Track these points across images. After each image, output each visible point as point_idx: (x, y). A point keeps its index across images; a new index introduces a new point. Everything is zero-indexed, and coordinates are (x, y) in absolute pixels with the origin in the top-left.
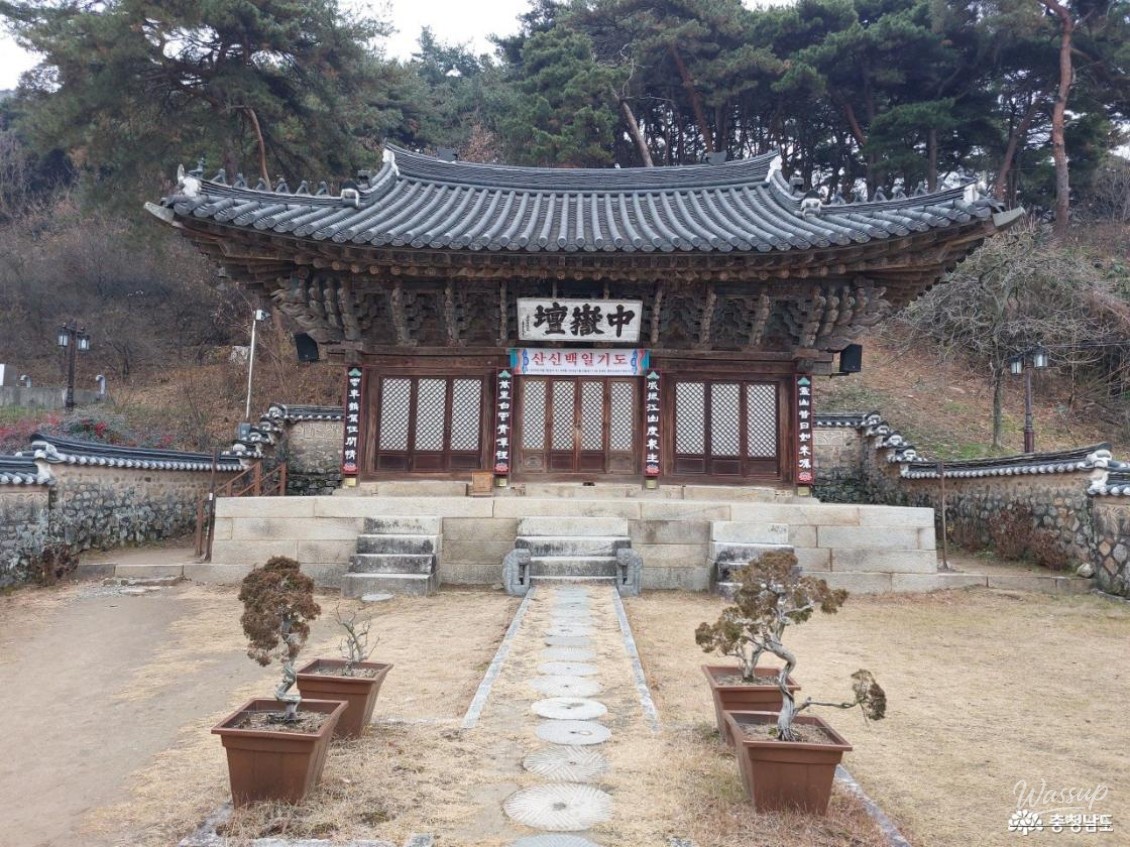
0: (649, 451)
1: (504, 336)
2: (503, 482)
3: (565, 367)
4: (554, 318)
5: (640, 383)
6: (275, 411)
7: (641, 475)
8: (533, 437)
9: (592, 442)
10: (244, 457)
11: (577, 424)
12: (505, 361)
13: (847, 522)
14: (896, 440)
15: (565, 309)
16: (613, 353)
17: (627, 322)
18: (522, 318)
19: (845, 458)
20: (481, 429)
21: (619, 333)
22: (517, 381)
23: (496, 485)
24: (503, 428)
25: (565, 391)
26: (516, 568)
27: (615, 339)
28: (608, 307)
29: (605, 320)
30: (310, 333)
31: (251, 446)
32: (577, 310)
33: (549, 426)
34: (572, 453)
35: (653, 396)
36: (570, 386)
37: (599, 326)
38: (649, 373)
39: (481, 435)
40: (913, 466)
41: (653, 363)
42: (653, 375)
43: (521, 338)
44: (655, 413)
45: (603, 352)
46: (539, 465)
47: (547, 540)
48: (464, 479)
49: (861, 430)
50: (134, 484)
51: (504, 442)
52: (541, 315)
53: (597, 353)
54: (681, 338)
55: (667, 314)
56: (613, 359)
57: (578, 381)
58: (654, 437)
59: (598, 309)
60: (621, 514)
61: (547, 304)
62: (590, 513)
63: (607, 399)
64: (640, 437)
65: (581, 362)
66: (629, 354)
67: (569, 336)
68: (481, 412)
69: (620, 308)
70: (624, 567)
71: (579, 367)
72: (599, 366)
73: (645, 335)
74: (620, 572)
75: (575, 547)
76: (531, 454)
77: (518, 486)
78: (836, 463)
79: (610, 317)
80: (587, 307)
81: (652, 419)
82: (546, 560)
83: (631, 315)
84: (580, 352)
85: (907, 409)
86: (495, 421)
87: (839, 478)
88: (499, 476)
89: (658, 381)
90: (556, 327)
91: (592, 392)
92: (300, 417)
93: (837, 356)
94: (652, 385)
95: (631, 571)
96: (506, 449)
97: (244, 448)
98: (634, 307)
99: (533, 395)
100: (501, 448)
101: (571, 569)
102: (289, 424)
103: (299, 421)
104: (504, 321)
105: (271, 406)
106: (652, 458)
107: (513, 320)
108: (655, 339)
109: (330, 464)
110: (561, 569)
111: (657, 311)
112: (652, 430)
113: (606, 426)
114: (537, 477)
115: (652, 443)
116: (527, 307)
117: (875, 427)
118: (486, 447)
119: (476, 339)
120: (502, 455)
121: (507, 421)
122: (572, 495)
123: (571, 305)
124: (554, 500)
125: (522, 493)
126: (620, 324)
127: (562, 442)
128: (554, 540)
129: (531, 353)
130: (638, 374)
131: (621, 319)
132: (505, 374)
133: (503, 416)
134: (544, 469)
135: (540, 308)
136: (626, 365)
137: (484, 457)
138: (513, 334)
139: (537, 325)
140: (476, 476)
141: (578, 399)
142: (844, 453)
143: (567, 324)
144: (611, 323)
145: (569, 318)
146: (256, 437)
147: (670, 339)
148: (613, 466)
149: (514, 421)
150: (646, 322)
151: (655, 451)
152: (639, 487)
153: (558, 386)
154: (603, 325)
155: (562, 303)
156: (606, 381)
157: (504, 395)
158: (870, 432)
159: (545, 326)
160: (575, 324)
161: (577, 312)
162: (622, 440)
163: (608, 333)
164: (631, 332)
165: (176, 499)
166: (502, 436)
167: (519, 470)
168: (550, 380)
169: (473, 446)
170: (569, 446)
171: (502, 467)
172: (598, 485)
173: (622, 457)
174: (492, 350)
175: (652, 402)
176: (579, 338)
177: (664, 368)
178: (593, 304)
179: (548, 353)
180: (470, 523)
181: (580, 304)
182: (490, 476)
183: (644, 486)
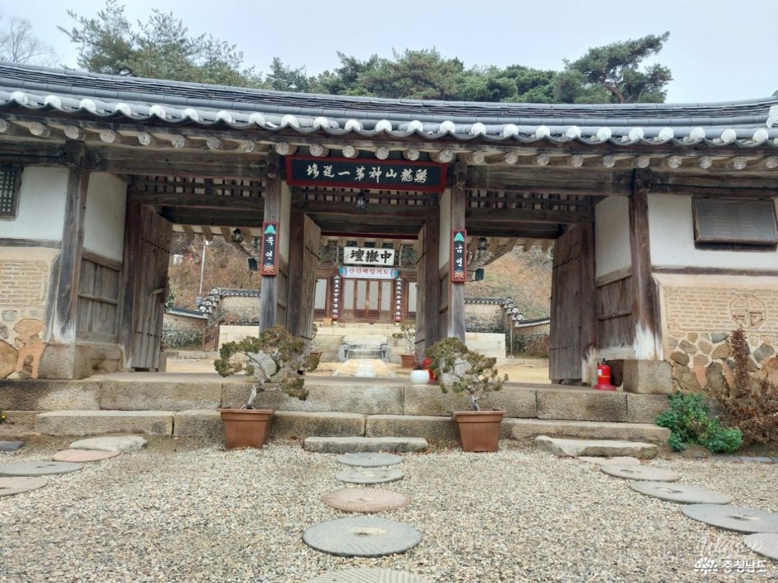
0: (397, 311)
1: (337, 262)
2: (335, 323)
3: (363, 274)
4: (359, 255)
5: (394, 282)
6: (215, 291)
7: (393, 320)
8: (348, 304)
9: (374, 307)
10: (205, 313)
11: (367, 298)
12: (337, 272)
13: (472, 339)
14: (515, 310)
15: (363, 251)
16: (383, 269)
17: (389, 257)
18: (345, 255)
19: (495, 319)
20: (326, 300)
21: (385, 262)
22: (342, 280)
23: (332, 324)
24: (336, 300)
25: (362, 285)
26: (344, 351)
27: (384, 264)
28: (381, 251)
29: (380, 256)
30: (256, 258)
31: (207, 307)
32: (368, 252)
33: (355, 299)
34: (365, 311)
35: (399, 288)
36: (365, 282)
37: (377, 258)
38: (397, 278)
39: (326, 303)
40: (521, 322)
41: (400, 274)
42: (399, 279)
43: (345, 262)
44: (400, 295)
45: (379, 269)
46: (351, 316)
47: (355, 344)
48: (320, 321)
49: (502, 306)
50: (172, 321)
51: (336, 306)
52: (353, 254)
53: (376, 269)
54: (410, 263)
55: (406, 254)
56: (383, 272)
57: (368, 281)
58: (399, 305)
59: (377, 252)
60: (384, 334)
61: (356, 249)
62: (372, 334)
63: (380, 288)
64: (393, 304)
65: (369, 272)
66: (389, 270)
67: (365, 262)
68: (327, 293)
69: (386, 252)
70: (384, 352)
71: (369, 274)
72: (377, 274)
73: (396, 263)
74: (383, 354)
75: (366, 346)
76: (348, 311)
77: (341, 324)
78: (491, 322)
79: (382, 255)
80: (372, 251)
81: (399, 297)
82: (355, 350)
83: (390, 255)
84: (369, 269)
85: (530, 296)
86: (332, 297)
87: (492, 329)
88: (334, 320)
89: (401, 282)
90: (359, 258)
91: (374, 285)
92: (227, 294)
93: (474, 273)
94: (399, 283)
95: (387, 354)
96: (337, 309)
97: (205, 308)
98: (392, 252)
99: (349, 286)
100: (335, 308)
101: (364, 354)
102: (222, 297)
103: (227, 296)
104: (338, 256)
105: (213, 288)
106: (398, 313)
107: (342, 255)
108: (400, 264)
109: (241, 318)
110: (360, 354)
111: (401, 253)
112: (399, 302)
113: (379, 300)
114: (350, 321)
115: (398, 307)
116: (348, 251)
117: (508, 304)
118: (328, 308)
119: (325, 262)
120: (335, 311)
121: (338, 297)
122: (364, 328)
123: (366, 250)
124: (357, 330)
125: (343, 327)
126: (386, 258)
127: (360, 306)
128: (358, 343)
129: (348, 268)
130: (393, 278)
131: (386, 256)
132: (337, 277)
133: (336, 295)
134: (353, 317)
135: (353, 251)
136: (388, 274)
137: (327, 312)
138: (341, 260)
139: (351, 257)
140: (325, 319)
141: (368, 288)
142: (495, 317)
143: (364, 257)
144: (382, 258)
145: (365, 255)
146: (208, 303)
147: (407, 264)
148: (382, 317)
149: (341, 297)
150: (396, 257)
151: (399, 311)
152: (393, 325)
153: (359, 282)
154: (379, 258)
155: (362, 249)
156: (380, 281)
157: (337, 286)
158: (506, 307)
159: (355, 258)
160: (368, 257)
161: (368, 253)
162: (386, 306)
163: (381, 262)
164: (390, 261)
165: (184, 330)
166: (336, 303)
167: (342, 318)
168: (356, 280)
169: (323, 307)
170: (364, 308)
171: (335, 316)
172: (375, 324)
173: (386, 313)
174: (331, 267)
175: (399, 290)
176: (369, 263)
177: (404, 276)
178: (375, 250)
179: (355, 268)
180: (324, 337)
181: (370, 250)
182: (331, 319)
183: (395, 325)
